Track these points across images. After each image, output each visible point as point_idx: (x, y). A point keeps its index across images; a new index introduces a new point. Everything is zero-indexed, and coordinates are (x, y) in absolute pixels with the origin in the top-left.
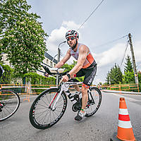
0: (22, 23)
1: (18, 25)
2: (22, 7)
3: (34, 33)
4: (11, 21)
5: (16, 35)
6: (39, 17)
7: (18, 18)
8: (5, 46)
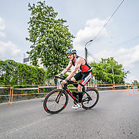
0: (51, 30)
1: (48, 32)
2: (51, 16)
3: (62, 37)
4: (42, 30)
5: (47, 41)
6: (65, 21)
7: (48, 26)
8: (39, 51)
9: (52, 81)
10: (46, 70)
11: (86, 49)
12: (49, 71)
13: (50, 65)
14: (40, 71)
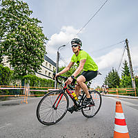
0: (23, 27)
1: (19, 28)
2: (24, 12)
3: (35, 36)
4: (12, 25)
5: (17, 38)
6: (40, 22)
7: (20, 23)
8: (6, 48)
9: (19, 82)
10: (12, 69)
11: (58, 53)
12: (16, 71)
13: (18, 64)
14: (5, 70)
